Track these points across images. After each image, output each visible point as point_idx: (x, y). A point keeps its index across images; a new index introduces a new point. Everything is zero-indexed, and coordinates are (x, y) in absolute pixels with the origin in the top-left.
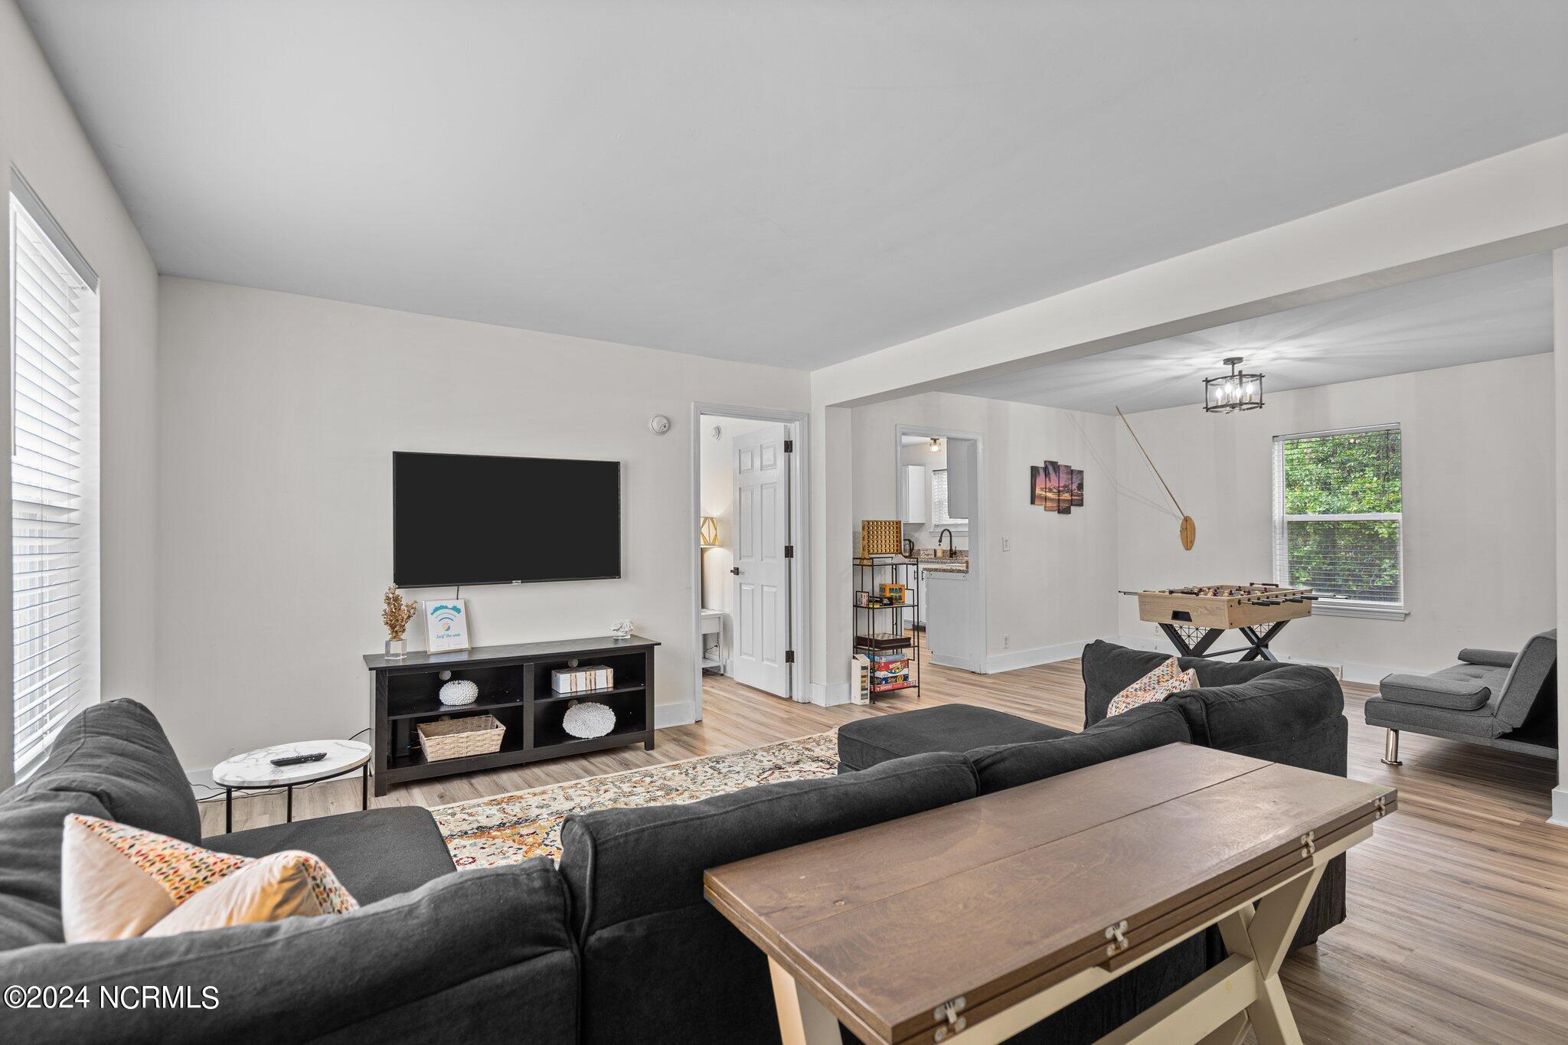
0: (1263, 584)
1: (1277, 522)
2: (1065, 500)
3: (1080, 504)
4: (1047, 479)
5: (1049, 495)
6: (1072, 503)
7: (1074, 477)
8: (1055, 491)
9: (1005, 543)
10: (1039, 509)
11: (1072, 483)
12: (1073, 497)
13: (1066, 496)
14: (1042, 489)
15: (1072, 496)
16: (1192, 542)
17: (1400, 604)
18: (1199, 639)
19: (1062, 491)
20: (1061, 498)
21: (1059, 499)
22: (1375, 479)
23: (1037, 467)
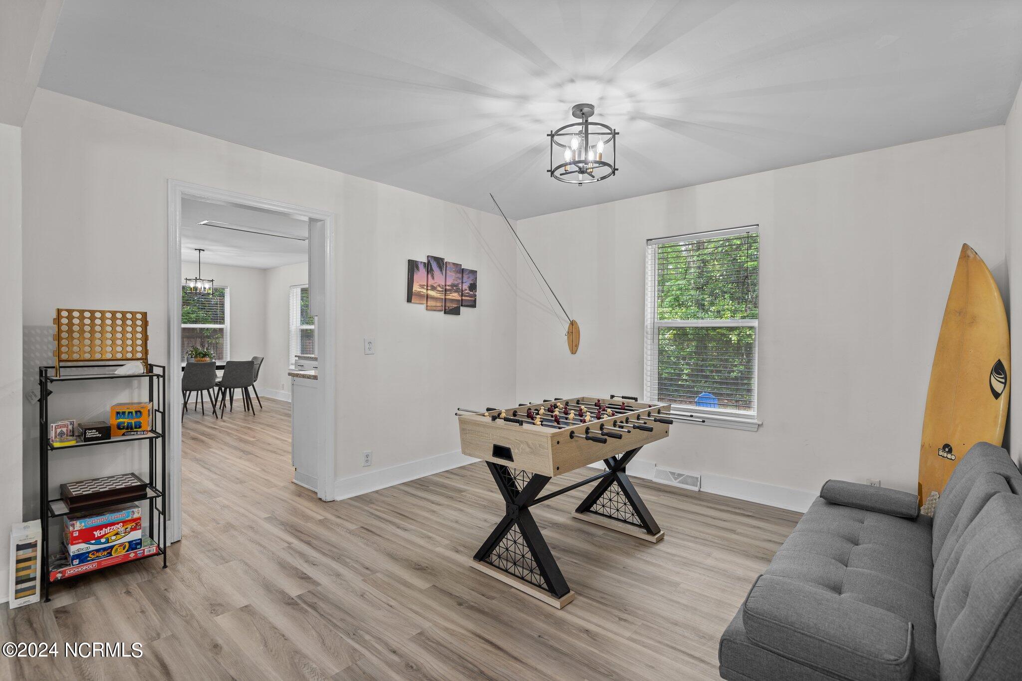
0: (623, 397)
1: (649, 327)
2: (452, 301)
3: (473, 305)
4: (429, 276)
5: (431, 293)
6: (462, 303)
7: (465, 276)
8: (439, 289)
9: (367, 346)
10: (418, 309)
11: (462, 283)
12: (464, 298)
13: (455, 296)
14: (422, 286)
15: (462, 296)
16: (577, 346)
17: (752, 412)
18: (526, 483)
19: (449, 290)
20: (447, 297)
21: (445, 299)
22: (731, 302)
23: (416, 262)
